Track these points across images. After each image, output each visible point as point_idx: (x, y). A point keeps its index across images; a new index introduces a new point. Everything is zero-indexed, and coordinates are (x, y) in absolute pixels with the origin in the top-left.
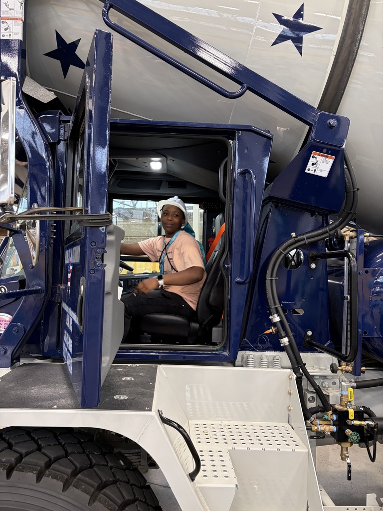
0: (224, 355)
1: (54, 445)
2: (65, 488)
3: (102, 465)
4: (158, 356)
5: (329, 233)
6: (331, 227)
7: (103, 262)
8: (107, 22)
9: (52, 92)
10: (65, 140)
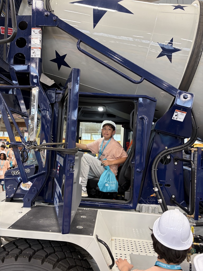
0: (130, 206)
1: (50, 247)
2: (54, 268)
3: (71, 258)
4: (99, 205)
5: (184, 148)
6: (185, 145)
7: (73, 169)
8: (79, 49)
9: (53, 80)
10: (58, 102)
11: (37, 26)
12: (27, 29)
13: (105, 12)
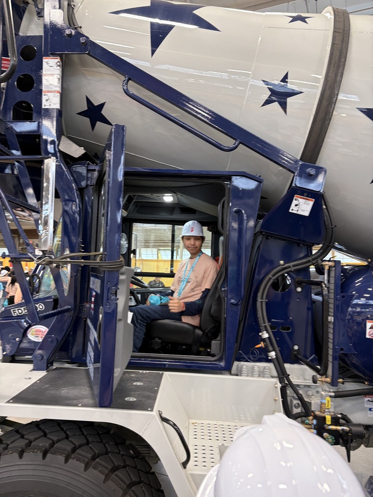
0: (221, 365)
1: (79, 435)
2: (86, 469)
3: (115, 453)
4: (165, 364)
5: (312, 262)
6: (313, 257)
7: (116, 296)
8: (127, 92)
9: (83, 148)
10: (92, 186)
11: (54, 55)
12: (35, 60)
13: (171, 27)
